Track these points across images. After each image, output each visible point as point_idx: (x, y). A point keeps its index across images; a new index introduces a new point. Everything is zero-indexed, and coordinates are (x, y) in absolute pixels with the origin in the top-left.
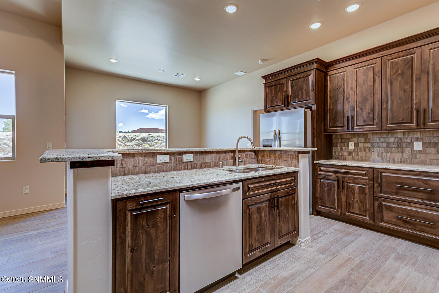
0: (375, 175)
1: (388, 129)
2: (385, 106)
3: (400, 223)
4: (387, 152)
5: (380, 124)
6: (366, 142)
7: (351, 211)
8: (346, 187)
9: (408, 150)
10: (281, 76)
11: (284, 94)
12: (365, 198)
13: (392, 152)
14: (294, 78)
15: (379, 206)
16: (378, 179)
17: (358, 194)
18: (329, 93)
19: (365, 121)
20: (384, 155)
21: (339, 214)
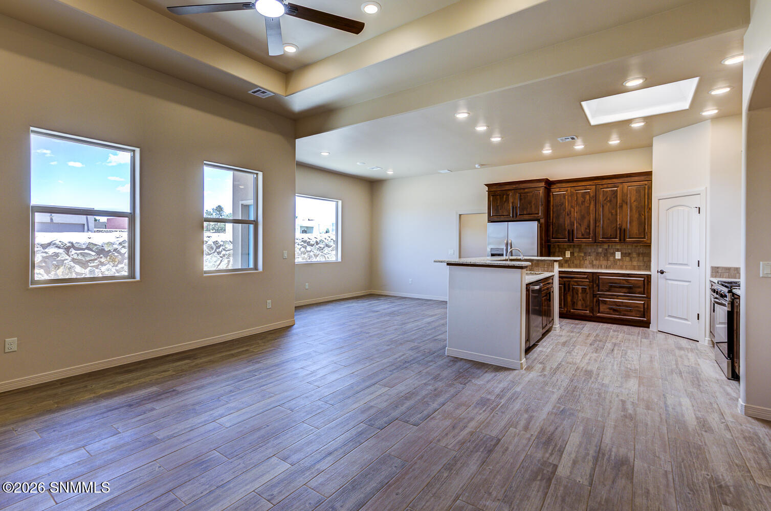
0: (594, 278)
1: (600, 242)
2: (598, 224)
3: (611, 311)
4: (597, 260)
5: (594, 238)
6: (580, 251)
7: (576, 308)
8: (571, 289)
9: (611, 259)
10: (507, 187)
11: (511, 205)
12: (586, 297)
13: (600, 260)
14: (522, 191)
15: (597, 301)
16: (596, 281)
17: (581, 293)
18: (552, 208)
19: (583, 235)
20: (594, 262)
21: (565, 312)
